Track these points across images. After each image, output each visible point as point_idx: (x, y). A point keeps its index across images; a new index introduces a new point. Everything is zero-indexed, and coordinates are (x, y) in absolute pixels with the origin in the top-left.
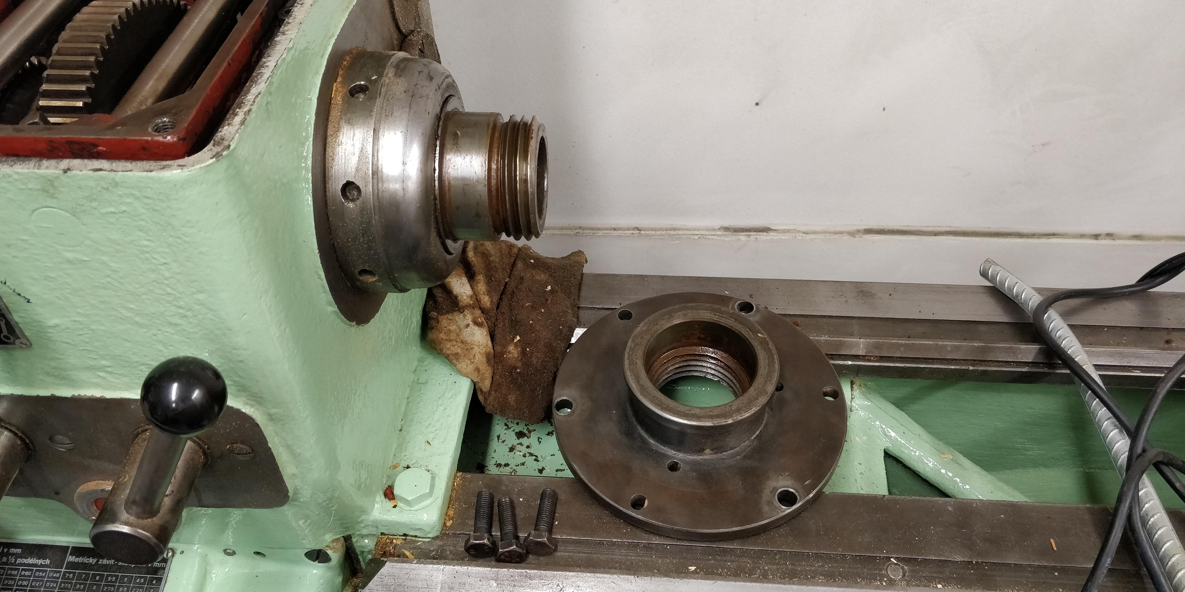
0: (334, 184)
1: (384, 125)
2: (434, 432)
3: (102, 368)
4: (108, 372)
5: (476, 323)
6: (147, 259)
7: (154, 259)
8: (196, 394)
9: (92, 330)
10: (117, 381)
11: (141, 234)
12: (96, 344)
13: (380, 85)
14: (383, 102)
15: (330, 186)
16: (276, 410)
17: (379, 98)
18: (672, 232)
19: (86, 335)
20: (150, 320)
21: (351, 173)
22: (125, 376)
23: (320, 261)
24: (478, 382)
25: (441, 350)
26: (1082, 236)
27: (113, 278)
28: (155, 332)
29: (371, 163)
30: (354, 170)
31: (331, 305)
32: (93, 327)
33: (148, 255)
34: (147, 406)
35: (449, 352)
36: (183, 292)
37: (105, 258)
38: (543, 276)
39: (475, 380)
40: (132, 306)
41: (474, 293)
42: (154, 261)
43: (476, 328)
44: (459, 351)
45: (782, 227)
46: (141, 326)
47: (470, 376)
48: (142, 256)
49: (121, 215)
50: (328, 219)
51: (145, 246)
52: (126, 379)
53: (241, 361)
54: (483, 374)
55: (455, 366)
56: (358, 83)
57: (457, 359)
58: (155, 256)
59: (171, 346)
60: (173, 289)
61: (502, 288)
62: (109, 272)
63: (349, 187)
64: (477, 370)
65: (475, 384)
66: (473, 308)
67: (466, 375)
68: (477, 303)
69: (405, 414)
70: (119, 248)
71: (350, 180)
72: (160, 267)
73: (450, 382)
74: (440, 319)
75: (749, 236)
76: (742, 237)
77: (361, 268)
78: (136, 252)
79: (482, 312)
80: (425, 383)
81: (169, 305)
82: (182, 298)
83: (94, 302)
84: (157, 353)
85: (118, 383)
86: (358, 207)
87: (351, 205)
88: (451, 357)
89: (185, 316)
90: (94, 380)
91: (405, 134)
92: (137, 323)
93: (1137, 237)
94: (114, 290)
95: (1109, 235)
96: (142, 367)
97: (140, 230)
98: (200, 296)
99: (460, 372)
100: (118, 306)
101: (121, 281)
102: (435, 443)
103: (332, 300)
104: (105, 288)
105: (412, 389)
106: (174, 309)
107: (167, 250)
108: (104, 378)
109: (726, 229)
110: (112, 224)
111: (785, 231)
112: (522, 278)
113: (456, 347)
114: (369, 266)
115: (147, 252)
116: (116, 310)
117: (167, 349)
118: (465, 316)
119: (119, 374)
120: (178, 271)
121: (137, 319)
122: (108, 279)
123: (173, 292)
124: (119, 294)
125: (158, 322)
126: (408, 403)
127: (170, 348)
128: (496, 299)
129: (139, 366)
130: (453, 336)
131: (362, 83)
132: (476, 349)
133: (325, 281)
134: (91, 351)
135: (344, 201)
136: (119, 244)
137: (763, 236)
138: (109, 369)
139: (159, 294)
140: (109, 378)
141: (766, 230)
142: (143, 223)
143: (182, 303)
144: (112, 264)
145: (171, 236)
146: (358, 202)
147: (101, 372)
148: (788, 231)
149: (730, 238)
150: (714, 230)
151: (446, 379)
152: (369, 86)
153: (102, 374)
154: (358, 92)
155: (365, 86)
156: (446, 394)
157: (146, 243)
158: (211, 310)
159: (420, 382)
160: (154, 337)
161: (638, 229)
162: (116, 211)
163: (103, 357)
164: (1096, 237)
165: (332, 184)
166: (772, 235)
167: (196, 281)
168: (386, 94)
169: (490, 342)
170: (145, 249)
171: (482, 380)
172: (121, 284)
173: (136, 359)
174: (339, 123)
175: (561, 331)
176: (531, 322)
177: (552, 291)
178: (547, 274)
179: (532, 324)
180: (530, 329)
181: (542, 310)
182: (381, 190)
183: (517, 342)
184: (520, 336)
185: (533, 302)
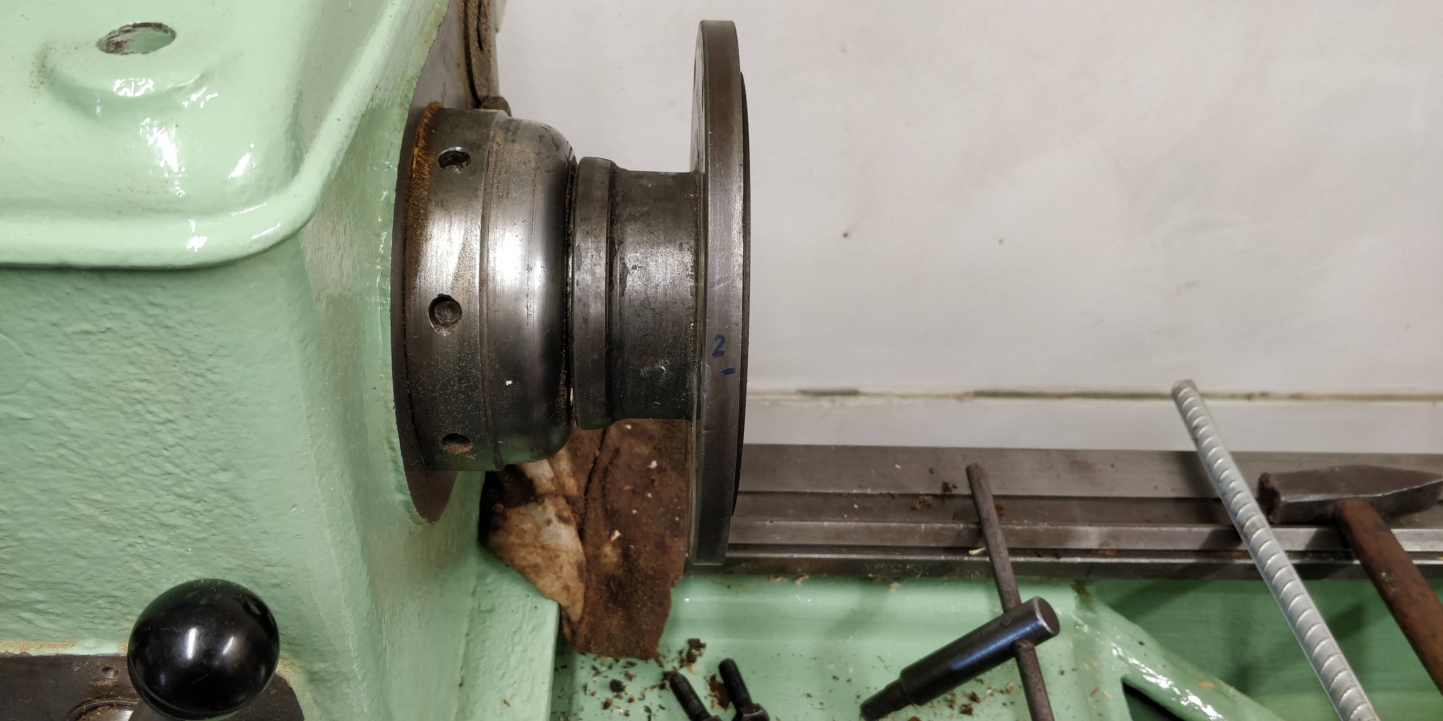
0: (418, 298)
1: (496, 210)
2: (513, 685)
3: (29, 606)
4: (38, 611)
5: (562, 519)
6: (137, 414)
7: (151, 413)
8: (230, 646)
9: (20, 540)
10: (53, 626)
11: (131, 369)
12: (25, 563)
13: (487, 153)
14: (493, 178)
15: (413, 303)
16: (322, 666)
17: (487, 171)
19: (6, 550)
20: (126, 520)
21: (446, 283)
22: (68, 617)
23: (395, 420)
24: (568, 607)
25: (512, 561)
26: (1233, 396)
27: (71, 450)
28: (130, 540)
29: (478, 267)
30: (450, 278)
31: (401, 492)
32: (22, 535)
33: (139, 407)
34: (139, 670)
35: (524, 563)
36: (192, 470)
37: (59, 413)
38: (644, 448)
39: (564, 603)
40: (98, 497)
41: (556, 474)
42: (149, 417)
43: (562, 526)
44: (539, 560)
45: (873, 390)
46: (109, 530)
47: (557, 598)
48: (129, 409)
49: (101, 336)
50: (406, 354)
51: (139, 391)
52: (68, 623)
53: (277, 585)
54: (575, 594)
55: (534, 584)
56: (451, 149)
57: (537, 573)
58: (153, 408)
59: (158, 563)
60: (177, 466)
61: (591, 466)
62: (64, 438)
63: (444, 302)
64: (567, 588)
65: (561, 609)
66: (556, 496)
67: (551, 597)
68: (560, 492)
69: (466, 661)
70: (87, 394)
71: (445, 294)
72: (159, 427)
73: (528, 607)
74: (508, 514)
75: (833, 401)
76: (825, 403)
77: (449, 431)
78: (120, 402)
79: (568, 502)
80: (491, 611)
81: (165, 493)
82: (190, 480)
83: (29, 491)
84: (130, 576)
85: (55, 630)
86: (455, 336)
87: (444, 333)
88: (528, 570)
89: (191, 512)
90: (13, 626)
91: (530, 223)
92: (103, 526)
93: (1296, 397)
94: (69, 470)
95: (1264, 395)
96: (100, 602)
97: (132, 363)
98: (223, 477)
99: (542, 593)
100: (74, 496)
101: (83, 452)
102: (516, 703)
103: (405, 483)
104: (52, 466)
105: (472, 620)
106: (171, 499)
107: (177, 398)
108: (29, 621)
109: (805, 393)
110: (83, 352)
111: (877, 395)
112: (617, 451)
113: (534, 555)
114: (462, 428)
115: (140, 402)
116: (68, 504)
117: (149, 568)
118: (545, 508)
119: (57, 615)
120: (190, 433)
121: (103, 518)
122: (62, 451)
123: (177, 471)
124: (76, 476)
125: (141, 523)
126: (468, 643)
127: (157, 566)
128: (583, 481)
129: (96, 599)
130: (528, 539)
131: (458, 149)
132: (564, 557)
133: (399, 452)
134: (14, 576)
135: (433, 327)
136: (90, 389)
137: (851, 401)
138: (41, 607)
139: (149, 474)
140: (41, 622)
141: (854, 393)
142: (139, 350)
143: (188, 490)
144: (73, 425)
145: (187, 373)
146: (456, 328)
147: (25, 611)
148: (882, 395)
149: (810, 404)
150: (788, 393)
151: (521, 603)
152: (470, 153)
153: (26, 615)
154: (451, 163)
155: (462, 153)
156: (524, 627)
157: (138, 385)
158: (237, 499)
159: (483, 609)
160: (129, 549)
162: (94, 329)
163: (34, 586)
164: (1249, 397)
165: (415, 300)
166: (860, 401)
167: (219, 450)
168: (496, 165)
169: (580, 547)
170: (136, 396)
171: (574, 603)
172: (84, 458)
173: (91, 587)
174: (426, 207)
175: (677, 524)
176: (634, 512)
177: (659, 468)
178: (650, 446)
179: (636, 514)
180: (634, 522)
181: (650, 495)
182: (493, 308)
183: (615, 541)
184: (620, 531)
185: (635, 485)
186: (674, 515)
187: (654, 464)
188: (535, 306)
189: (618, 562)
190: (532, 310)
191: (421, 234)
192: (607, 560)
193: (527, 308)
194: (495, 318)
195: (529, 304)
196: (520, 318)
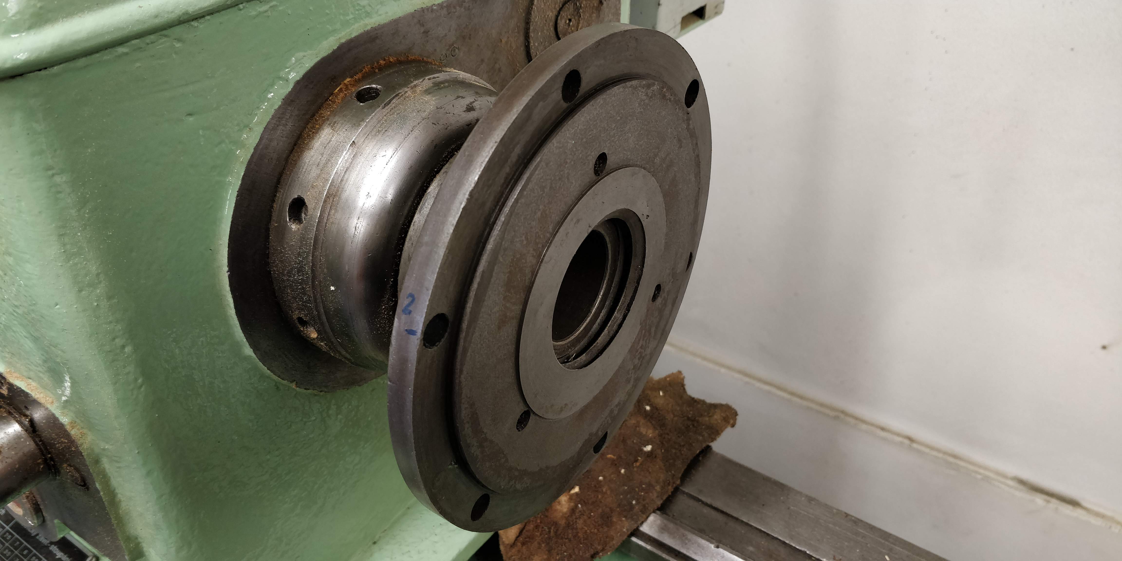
13: (397, 95)
15: (280, 196)
17: (383, 108)
18: (951, 459)
21: (305, 187)
23: (228, 283)
29: (330, 181)
30: (310, 185)
45: (1096, 508)
50: (269, 237)
56: (374, 86)
63: (299, 203)
71: (302, 197)
75: (1048, 502)
76: (1039, 500)
77: (297, 314)
86: (300, 233)
87: (294, 228)
109: (1022, 482)
111: (1097, 514)
114: (305, 315)
131: (379, 87)
135: (288, 220)
137: (1067, 510)
141: (1074, 503)
146: (301, 227)
148: (1102, 516)
149: (1023, 495)
150: (1005, 476)
152: (381, 93)
155: (377, 91)
161: (911, 439)
165: (283, 194)
166: (1078, 513)
174: (322, 124)
175: (632, 507)
176: (601, 478)
177: (650, 454)
178: (657, 432)
179: (601, 481)
180: (595, 486)
181: (623, 471)
182: (331, 220)
183: (573, 494)
184: (580, 489)
185: (620, 457)
186: (634, 498)
187: (649, 448)
188: (362, 229)
189: (566, 513)
190: (359, 232)
191: (307, 144)
192: (558, 507)
193: (355, 228)
194: (330, 229)
195: (357, 226)
196: (348, 236)
